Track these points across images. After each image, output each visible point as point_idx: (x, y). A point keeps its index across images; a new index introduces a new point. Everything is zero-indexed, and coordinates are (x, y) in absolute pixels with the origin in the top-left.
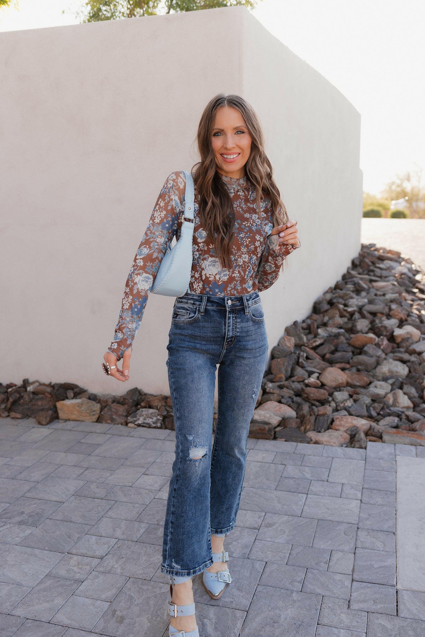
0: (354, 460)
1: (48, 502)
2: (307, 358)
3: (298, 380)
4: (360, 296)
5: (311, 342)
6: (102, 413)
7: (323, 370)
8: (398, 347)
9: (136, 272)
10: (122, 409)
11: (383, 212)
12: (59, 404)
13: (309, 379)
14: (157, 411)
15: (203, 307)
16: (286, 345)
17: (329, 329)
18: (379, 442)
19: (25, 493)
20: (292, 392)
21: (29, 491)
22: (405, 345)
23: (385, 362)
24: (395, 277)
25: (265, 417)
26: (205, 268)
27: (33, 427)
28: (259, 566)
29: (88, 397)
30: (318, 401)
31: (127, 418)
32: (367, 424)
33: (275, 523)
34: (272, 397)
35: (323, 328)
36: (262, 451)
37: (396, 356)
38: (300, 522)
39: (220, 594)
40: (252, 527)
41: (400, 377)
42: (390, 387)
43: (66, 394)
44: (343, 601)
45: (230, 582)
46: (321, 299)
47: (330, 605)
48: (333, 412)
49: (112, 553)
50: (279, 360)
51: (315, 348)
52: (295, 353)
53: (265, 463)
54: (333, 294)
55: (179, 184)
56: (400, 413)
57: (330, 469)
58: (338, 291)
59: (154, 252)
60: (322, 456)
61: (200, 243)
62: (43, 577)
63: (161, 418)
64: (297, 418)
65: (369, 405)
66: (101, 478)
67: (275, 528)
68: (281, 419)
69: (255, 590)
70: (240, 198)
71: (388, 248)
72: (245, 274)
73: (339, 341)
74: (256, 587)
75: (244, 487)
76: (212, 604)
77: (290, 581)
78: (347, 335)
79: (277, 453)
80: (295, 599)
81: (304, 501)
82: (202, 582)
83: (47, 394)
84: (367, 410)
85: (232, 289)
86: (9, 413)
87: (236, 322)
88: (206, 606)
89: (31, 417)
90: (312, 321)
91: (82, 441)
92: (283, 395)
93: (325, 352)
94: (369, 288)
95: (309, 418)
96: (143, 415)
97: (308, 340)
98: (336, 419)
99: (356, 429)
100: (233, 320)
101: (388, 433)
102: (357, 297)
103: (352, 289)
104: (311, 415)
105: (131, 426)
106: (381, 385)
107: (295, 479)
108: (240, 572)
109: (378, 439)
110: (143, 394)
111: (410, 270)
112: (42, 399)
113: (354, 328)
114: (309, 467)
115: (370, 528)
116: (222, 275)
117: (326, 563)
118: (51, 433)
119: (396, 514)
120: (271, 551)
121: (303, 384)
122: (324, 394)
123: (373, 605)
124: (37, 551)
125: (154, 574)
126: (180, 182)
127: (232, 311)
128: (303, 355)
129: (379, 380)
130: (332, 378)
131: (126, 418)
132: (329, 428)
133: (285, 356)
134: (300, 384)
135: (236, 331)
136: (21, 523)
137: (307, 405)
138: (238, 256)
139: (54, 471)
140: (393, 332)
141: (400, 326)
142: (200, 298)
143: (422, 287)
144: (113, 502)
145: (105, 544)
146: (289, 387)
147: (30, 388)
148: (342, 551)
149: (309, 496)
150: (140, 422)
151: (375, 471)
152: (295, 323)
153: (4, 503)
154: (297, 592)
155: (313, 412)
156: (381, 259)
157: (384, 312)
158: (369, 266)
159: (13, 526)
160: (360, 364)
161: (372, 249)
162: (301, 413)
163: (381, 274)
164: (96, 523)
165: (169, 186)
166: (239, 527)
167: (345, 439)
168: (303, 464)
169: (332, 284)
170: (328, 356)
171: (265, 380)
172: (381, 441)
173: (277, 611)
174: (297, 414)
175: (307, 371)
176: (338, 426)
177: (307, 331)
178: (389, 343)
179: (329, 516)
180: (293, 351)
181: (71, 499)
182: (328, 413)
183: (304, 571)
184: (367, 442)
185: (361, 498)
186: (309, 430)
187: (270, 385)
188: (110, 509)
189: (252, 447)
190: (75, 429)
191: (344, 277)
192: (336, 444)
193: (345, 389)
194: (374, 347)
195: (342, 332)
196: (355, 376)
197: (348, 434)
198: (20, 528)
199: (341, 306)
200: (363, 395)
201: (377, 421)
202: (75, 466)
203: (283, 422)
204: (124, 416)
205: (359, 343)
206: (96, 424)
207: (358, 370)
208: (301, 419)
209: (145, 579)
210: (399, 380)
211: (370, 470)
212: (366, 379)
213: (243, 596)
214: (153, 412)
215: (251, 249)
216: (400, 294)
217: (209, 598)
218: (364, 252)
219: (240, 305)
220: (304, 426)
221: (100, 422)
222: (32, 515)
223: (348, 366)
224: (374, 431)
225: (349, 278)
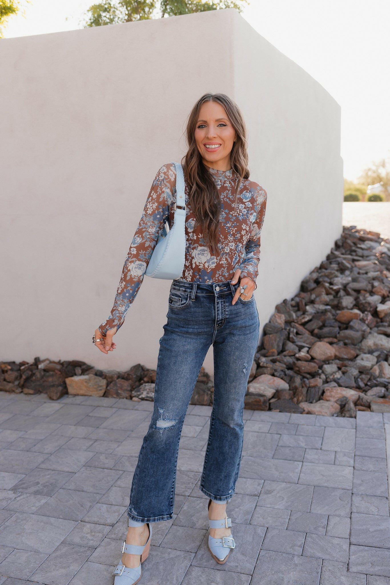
0: (345, 429)
1: (61, 472)
2: (297, 333)
3: (290, 354)
4: (344, 274)
5: (300, 318)
6: (108, 388)
7: (313, 344)
8: (382, 322)
9: (130, 260)
10: (126, 384)
11: (360, 197)
12: (68, 381)
13: (299, 353)
15: (193, 294)
16: (277, 322)
17: (316, 306)
18: (368, 411)
19: (40, 465)
20: (285, 366)
21: (43, 462)
22: (388, 319)
23: (370, 336)
24: (376, 256)
25: (260, 389)
26: (194, 257)
27: (45, 402)
28: (261, 531)
29: (94, 373)
30: (309, 374)
32: (356, 394)
33: (274, 490)
34: (265, 370)
35: (311, 306)
36: (258, 421)
37: (380, 330)
38: (298, 489)
39: (225, 560)
40: (252, 494)
41: (385, 350)
42: (376, 360)
43: (75, 370)
44: (342, 564)
45: (234, 548)
46: (308, 278)
47: (330, 568)
48: (323, 384)
49: (122, 520)
50: (271, 336)
51: (304, 324)
52: (285, 329)
53: (261, 433)
54: (319, 273)
55: (170, 177)
56: (386, 383)
57: (323, 438)
58: (324, 270)
59: (146, 241)
60: (315, 425)
61: (190, 233)
62: (59, 544)
64: (290, 390)
65: (356, 377)
66: (110, 449)
67: (274, 495)
68: (275, 391)
69: (258, 554)
70: (227, 190)
71: (368, 230)
72: (232, 261)
73: (326, 317)
74: (259, 552)
75: (243, 456)
76: (218, 569)
77: (291, 545)
78: (333, 312)
79: (272, 423)
80: (296, 562)
81: (300, 468)
82: (208, 547)
83: (56, 371)
84: (355, 382)
85: (220, 275)
86: (22, 389)
87: (225, 306)
88: (213, 571)
89: (43, 393)
90: (300, 299)
91: (91, 415)
92: (276, 368)
93: (313, 328)
94: (352, 267)
95: (301, 390)
96: (146, 390)
97: (298, 317)
98: (327, 390)
99: (346, 400)
100: (221, 304)
101: (376, 402)
102: (341, 276)
103: (336, 268)
104: (303, 387)
105: (136, 400)
106: (367, 358)
107: (290, 448)
108: (244, 537)
109: (367, 408)
110: (145, 370)
112: (52, 376)
113: (340, 305)
114: (303, 436)
115: (363, 494)
116: (211, 263)
117: (324, 527)
118: (62, 407)
119: (387, 479)
120: (271, 517)
121: (294, 358)
122: (314, 367)
123: (371, 567)
124: (52, 520)
125: (162, 540)
126: (171, 175)
127: (221, 297)
128: (293, 331)
129: (365, 353)
130: (321, 352)
131: (130, 393)
132: (320, 399)
133: (276, 333)
134: (291, 358)
135: (225, 314)
136: (36, 493)
137: (299, 378)
138: (225, 244)
139: (66, 443)
140: (376, 308)
141: (383, 302)
142: (190, 286)
144: (121, 472)
145: (116, 512)
146: (282, 361)
147: (41, 366)
148: (339, 516)
149: (304, 463)
150: (143, 396)
151: (365, 439)
152: (285, 301)
153: (20, 474)
154: (298, 556)
155: (304, 384)
156: (362, 240)
157: (367, 289)
158: (351, 246)
159: (30, 496)
160: (347, 338)
161: (353, 231)
162: (294, 386)
163: (363, 253)
164: (106, 492)
165: (161, 178)
166: (241, 494)
167: (335, 409)
168: (297, 434)
169: (318, 264)
170: (316, 331)
171: (258, 355)
172: (369, 410)
173: (281, 575)
174: (289, 386)
175: (297, 346)
176: (328, 396)
177: (296, 308)
178: (373, 318)
179: (324, 483)
180: (283, 327)
181: (82, 470)
182: (319, 385)
183: (304, 535)
184: (356, 411)
185: (354, 465)
186: (301, 401)
187: (263, 359)
188: (119, 478)
189: (249, 418)
190: (83, 403)
191: (328, 258)
192: (327, 414)
193: (333, 362)
194: (360, 322)
195: (329, 309)
196: (343, 349)
197: (338, 404)
198: (35, 498)
199: (327, 285)
200: (350, 367)
201: (365, 391)
202: (85, 438)
203: (277, 394)
204: (128, 390)
205: (345, 318)
206: (103, 398)
207: (345, 344)
208: (294, 390)
209: (154, 546)
210: (383, 352)
211: (360, 438)
212: (353, 352)
213: (247, 560)
215: (237, 238)
216: (381, 272)
217: (215, 563)
218: (346, 234)
219: (228, 290)
220: (297, 397)
221: (107, 397)
222: (46, 485)
223: (335, 340)
224: (362, 401)
225: (333, 258)
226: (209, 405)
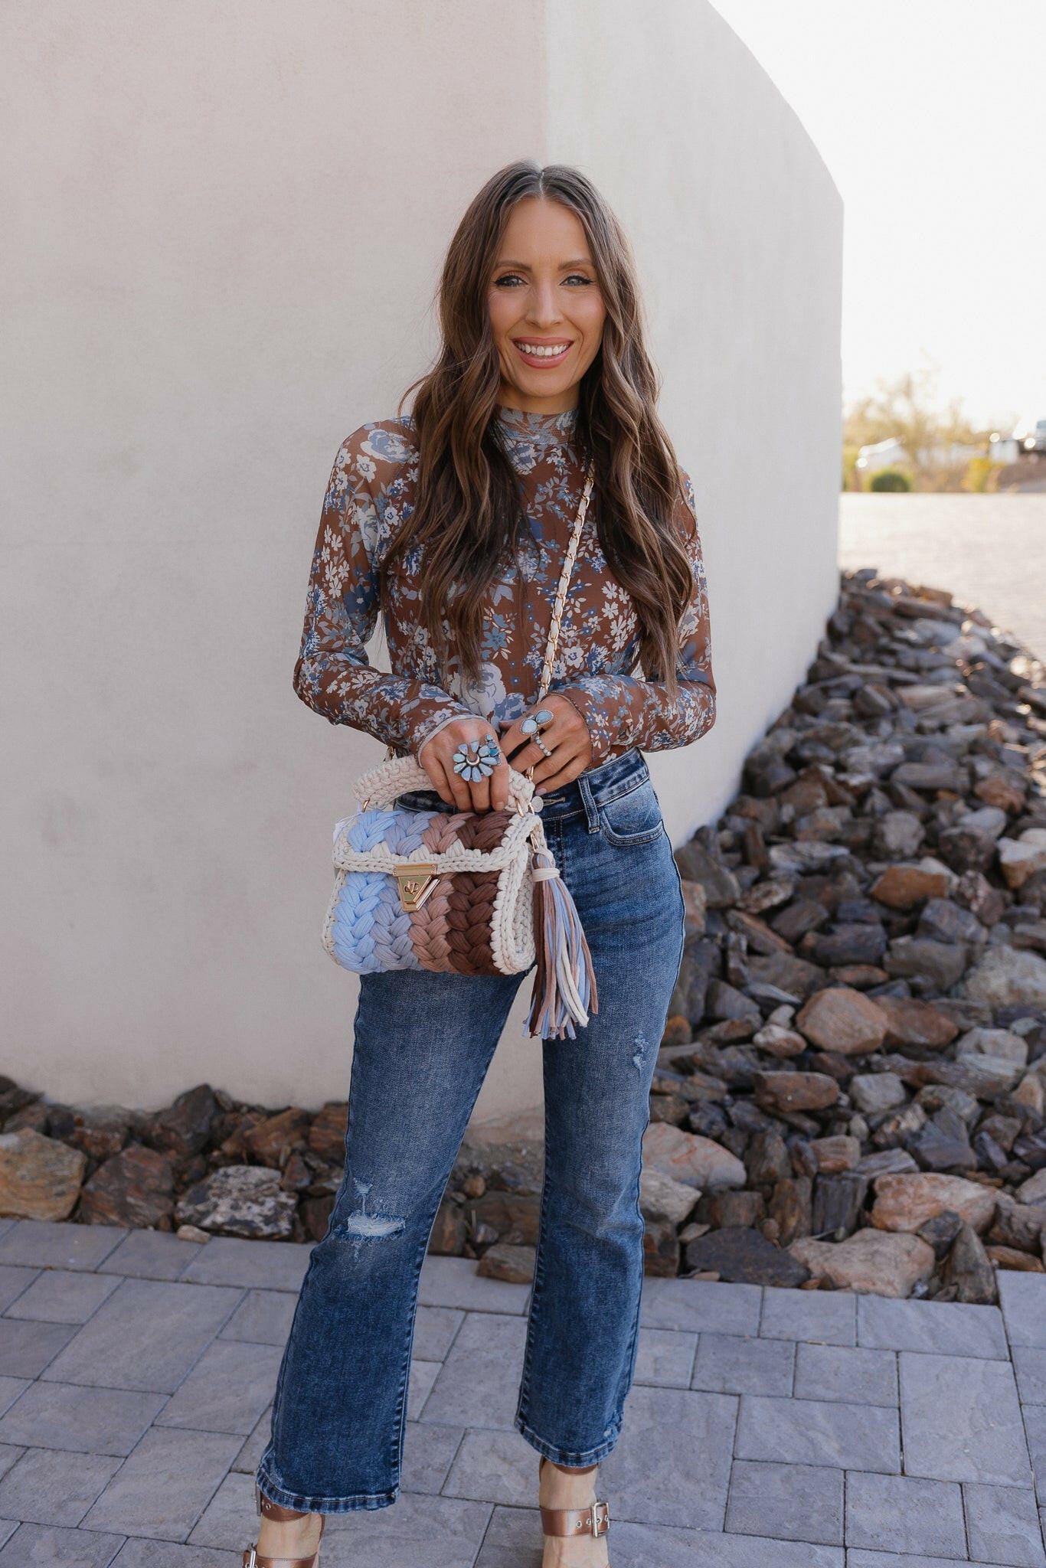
0: (974, 1362)
2: (751, 951)
3: (735, 1035)
4: (876, 733)
5: (754, 893)
6: (90, 1186)
7: (808, 992)
8: (1018, 902)
10: (156, 1168)
13: (765, 1029)
14: (275, 1174)
17: (802, 846)
18: (1034, 1268)
20: (723, 1086)
22: (1037, 893)
23: (989, 954)
24: (955, 667)
29: (40, 1120)
30: (809, 1113)
31: (176, 1204)
32: (983, 1198)
35: (785, 845)
37: (1022, 935)
42: (1023, 1049)
46: (765, 748)
48: (864, 1158)
51: (769, 916)
52: (711, 938)
53: (665, 1387)
54: (798, 730)
57: (899, 1409)
58: (809, 719)
60: (858, 1345)
63: (291, 1202)
64: (749, 1185)
65: (974, 1122)
66: (75, 1499)
68: (698, 1194)
70: (557, 474)
73: (839, 888)
78: (860, 866)
79: (700, 1336)
84: (973, 1144)
90: (748, 821)
91: (16, 1311)
92: (692, 1097)
93: (800, 926)
94: (895, 707)
95: (792, 1188)
96: (230, 1192)
97: (744, 887)
98: (882, 1184)
99: (954, 1225)
102: (869, 740)
103: (845, 711)
104: (795, 1175)
105: (190, 1235)
106: (995, 1043)
107: (785, 1470)
109: (1030, 1258)
110: (227, 1108)
111: (990, 644)
113: (876, 842)
114: (824, 1401)
121: (752, 1051)
122: (825, 1087)
126: (365, 466)
128: (738, 943)
129: (985, 1025)
130: (841, 1025)
131: (170, 1205)
132: (861, 1223)
134: (741, 1052)
137: (778, 1134)
140: (997, 853)
141: (1013, 831)
143: (1037, 697)
146: (710, 1067)
149: (852, 1556)
150: (219, 1219)
152: (701, 834)
155: (800, 1161)
156: (905, 614)
157: (958, 784)
158: (876, 636)
160: (918, 967)
161: (871, 584)
162: (762, 1170)
163: (917, 660)
167: (920, 1264)
168: (800, 1390)
169: (785, 697)
170: (811, 939)
172: (1039, 1264)
174: (747, 1169)
175: (753, 997)
176: (891, 1214)
177: (736, 857)
178: (993, 892)
180: (704, 931)
182: (850, 1165)
184: (995, 1273)
186: (796, 1234)
191: (814, 674)
192: (895, 1289)
193: (885, 1063)
194: (952, 907)
195: (842, 856)
196: (912, 1013)
197: (926, 1241)
199: (828, 770)
200: (948, 1084)
201: (1012, 1183)
203: (708, 1208)
204: (164, 1194)
205: (903, 892)
206: (69, 1226)
207: (915, 991)
208: (761, 1183)
211: (1037, 1405)
212: (944, 1022)
214: (264, 1178)
215: (590, 628)
216: (985, 723)
218: (853, 595)
219: (572, 808)
220: (778, 1215)
221: (76, 1221)
223: (879, 975)
224: (1011, 1228)
225: (830, 677)
226: (463, 1254)
